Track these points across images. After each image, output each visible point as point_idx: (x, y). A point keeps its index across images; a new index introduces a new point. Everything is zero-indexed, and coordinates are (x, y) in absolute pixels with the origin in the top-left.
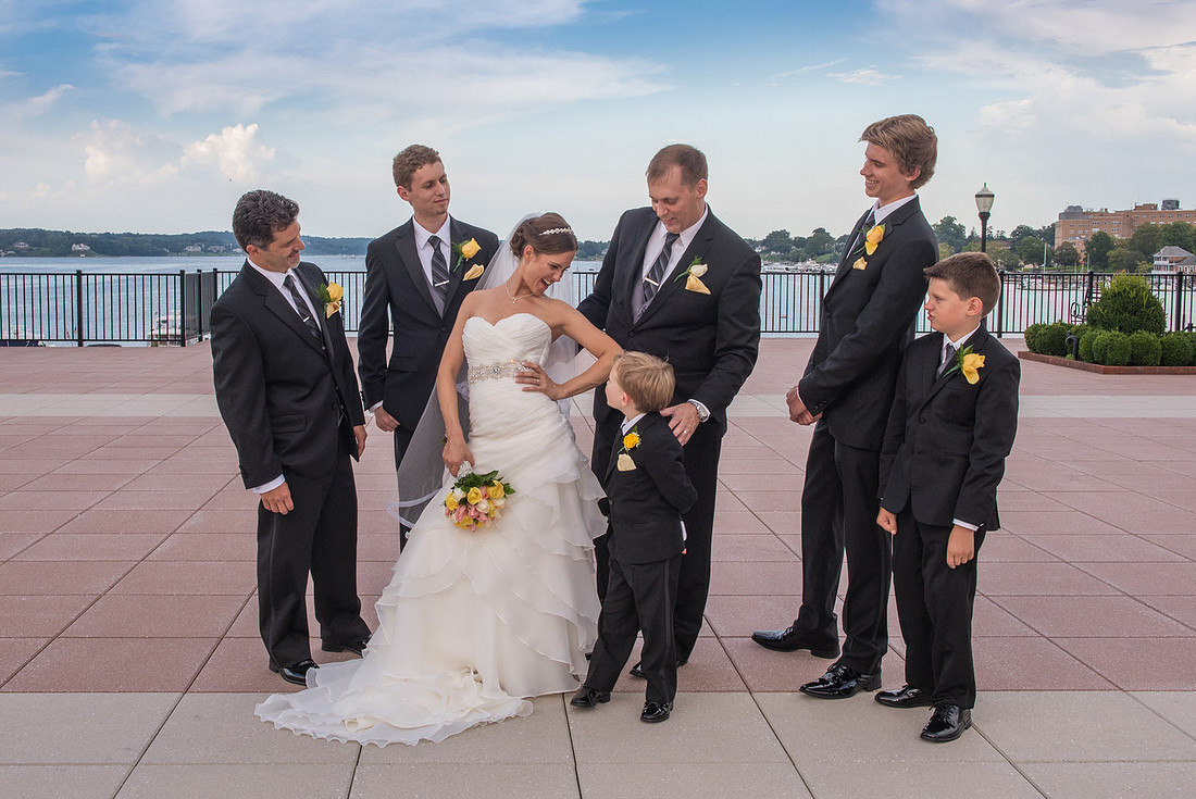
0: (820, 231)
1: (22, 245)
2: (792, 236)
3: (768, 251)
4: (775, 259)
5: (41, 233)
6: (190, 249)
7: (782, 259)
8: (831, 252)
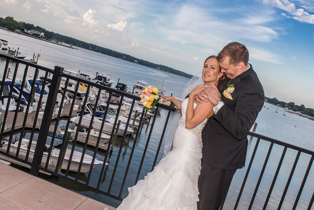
1: (124, 57)
2: (295, 104)
5: (129, 56)
6: (158, 68)
8: (304, 111)
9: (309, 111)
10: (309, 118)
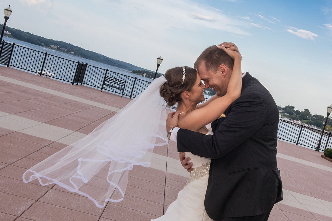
0: (307, 111)
3: (284, 113)
4: (286, 116)
7: (289, 117)
8: (308, 120)
9: (318, 119)
10: (314, 130)
